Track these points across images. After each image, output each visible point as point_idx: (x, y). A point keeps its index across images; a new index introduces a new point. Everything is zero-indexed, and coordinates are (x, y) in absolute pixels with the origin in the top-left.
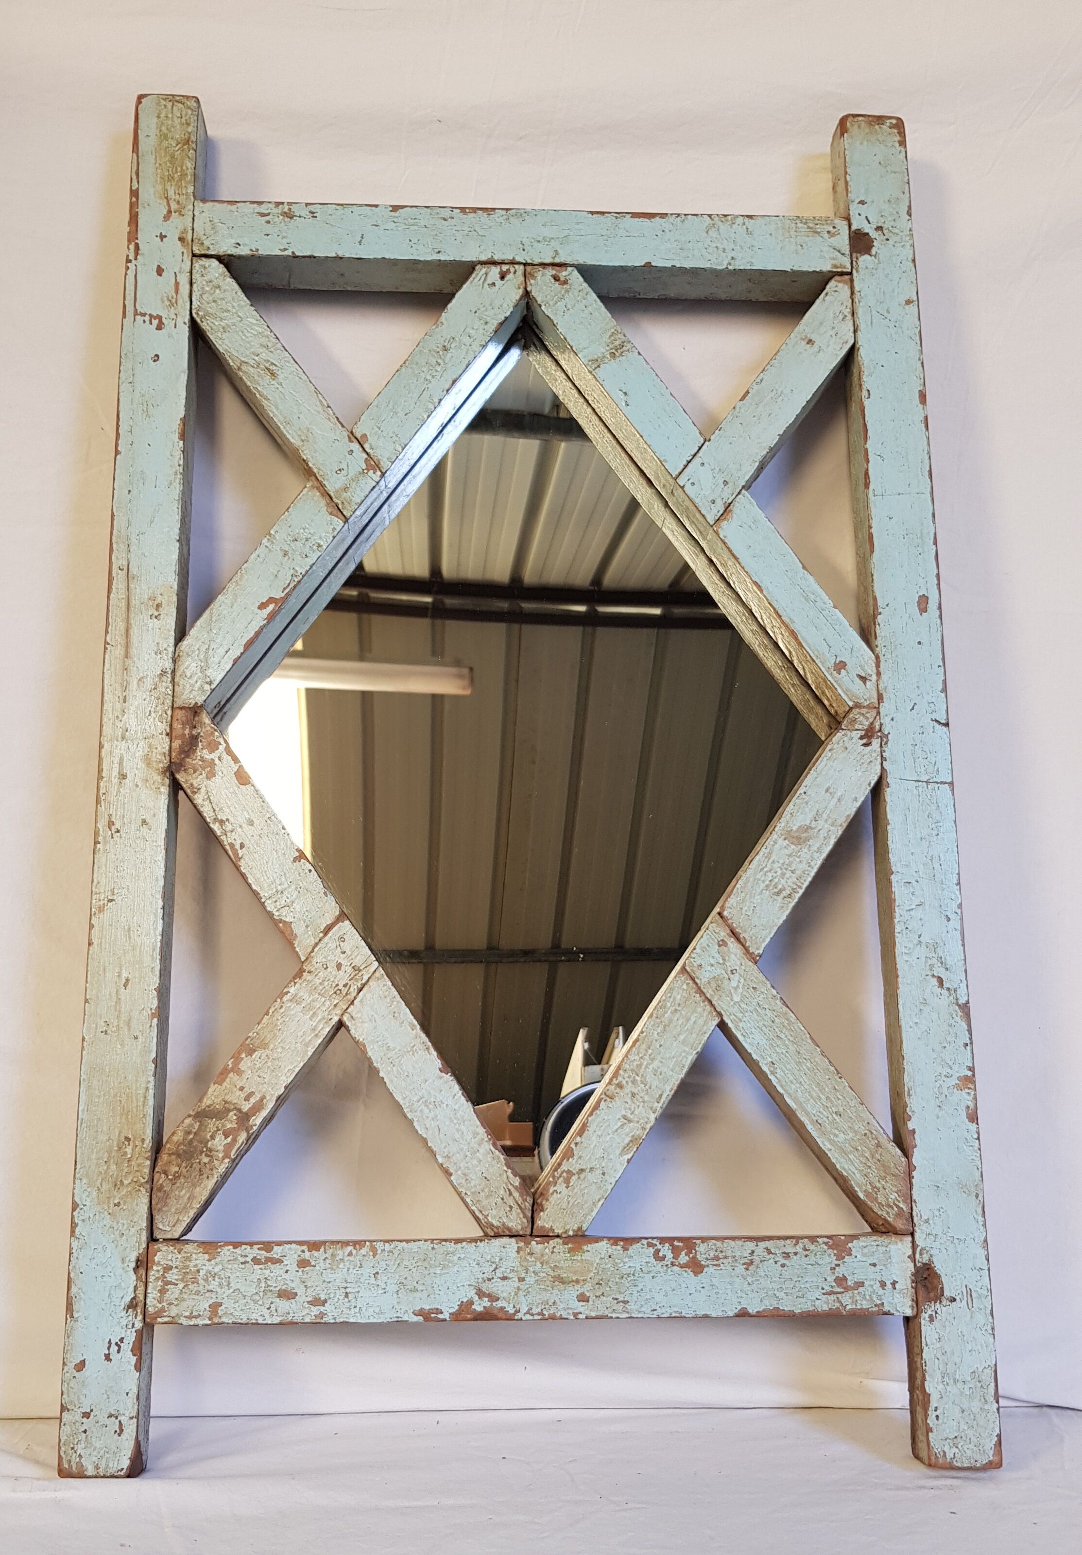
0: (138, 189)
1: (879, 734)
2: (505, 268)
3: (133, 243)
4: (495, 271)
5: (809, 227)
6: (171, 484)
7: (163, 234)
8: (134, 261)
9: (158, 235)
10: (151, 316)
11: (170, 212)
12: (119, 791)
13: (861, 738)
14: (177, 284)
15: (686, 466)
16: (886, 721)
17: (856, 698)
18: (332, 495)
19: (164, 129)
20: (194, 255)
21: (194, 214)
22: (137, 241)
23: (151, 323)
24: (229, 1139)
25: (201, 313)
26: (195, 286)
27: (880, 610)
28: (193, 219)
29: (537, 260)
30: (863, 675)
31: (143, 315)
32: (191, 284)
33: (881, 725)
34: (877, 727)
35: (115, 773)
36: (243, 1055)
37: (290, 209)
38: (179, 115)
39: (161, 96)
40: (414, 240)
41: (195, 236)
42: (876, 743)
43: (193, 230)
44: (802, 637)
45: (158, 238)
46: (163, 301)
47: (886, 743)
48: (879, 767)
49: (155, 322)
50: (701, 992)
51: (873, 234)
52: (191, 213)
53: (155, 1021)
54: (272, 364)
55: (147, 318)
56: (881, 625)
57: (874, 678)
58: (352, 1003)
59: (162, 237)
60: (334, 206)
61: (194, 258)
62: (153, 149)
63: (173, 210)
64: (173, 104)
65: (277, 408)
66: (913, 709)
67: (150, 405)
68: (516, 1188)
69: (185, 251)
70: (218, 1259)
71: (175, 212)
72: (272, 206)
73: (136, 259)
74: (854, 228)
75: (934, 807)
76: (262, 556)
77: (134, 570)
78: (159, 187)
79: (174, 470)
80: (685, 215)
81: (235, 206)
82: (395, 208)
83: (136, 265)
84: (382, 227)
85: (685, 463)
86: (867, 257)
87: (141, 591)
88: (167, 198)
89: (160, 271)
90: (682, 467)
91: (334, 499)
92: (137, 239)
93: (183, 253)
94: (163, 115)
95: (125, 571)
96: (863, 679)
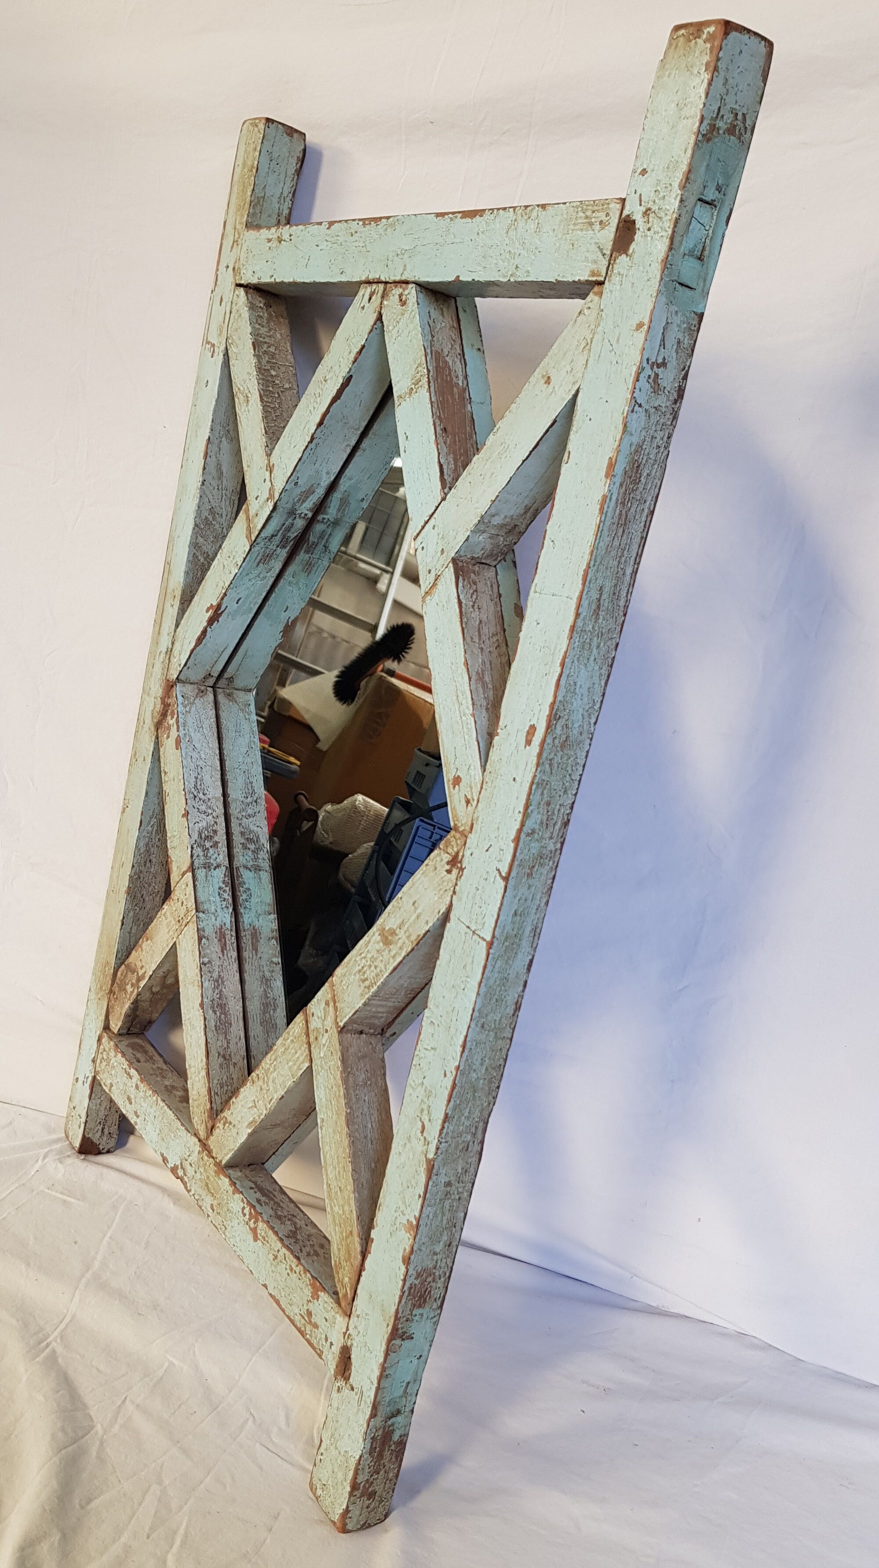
1: (459, 865)
5: (587, 217)
13: (448, 863)
15: (423, 527)
16: (467, 853)
17: (458, 820)
27: (499, 731)
30: (469, 797)
33: (463, 856)
34: (460, 857)
42: (455, 872)
44: (442, 740)
47: (460, 877)
48: (449, 899)
50: (308, 1035)
51: (640, 223)
56: (495, 748)
57: (475, 802)
66: (487, 850)
74: (626, 213)
75: (470, 961)
80: (498, 209)
85: (423, 523)
86: (624, 256)
90: (420, 528)
96: (468, 802)
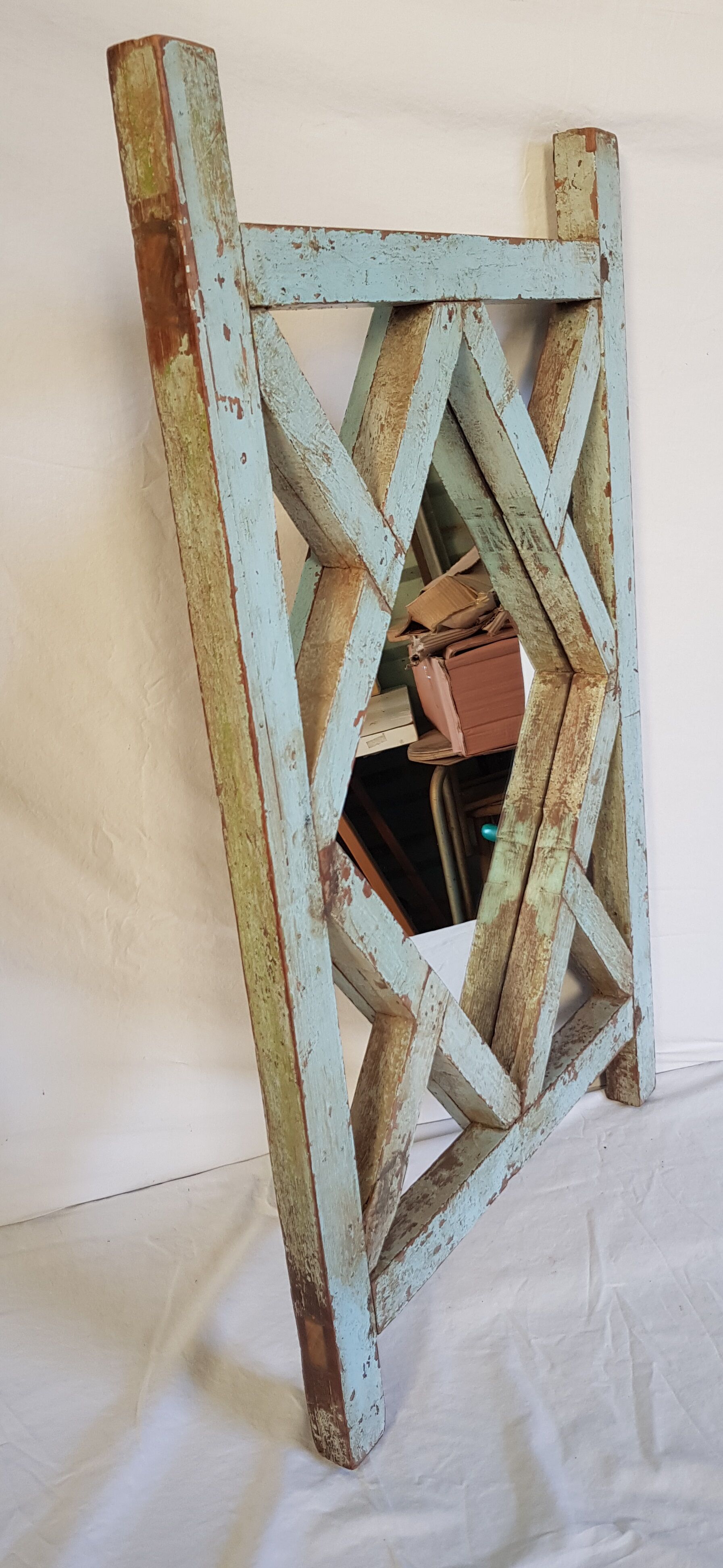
0: (186, 203)
2: (451, 305)
3: (197, 291)
4: (445, 309)
6: (280, 614)
7: (221, 277)
8: (202, 320)
9: (217, 278)
10: (230, 398)
11: (221, 242)
12: (298, 951)
14: (244, 350)
18: (380, 587)
19: (194, 102)
20: (252, 308)
21: (242, 245)
22: (200, 288)
23: (232, 411)
24: (399, 1177)
25: (268, 390)
26: (259, 351)
28: (243, 251)
29: (468, 297)
31: (223, 399)
32: (255, 349)
35: (293, 936)
36: (397, 1113)
37: (315, 237)
38: (204, 81)
39: (182, 44)
40: (399, 277)
41: (248, 280)
43: (245, 269)
45: (217, 282)
46: (237, 378)
49: (235, 407)
52: (239, 242)
53: (351, 1127)
54: (326, 446)
55: (227, 403)
58: (442, 1030)
59: (221, 281)
60: (344, 232)
61: (252, 311)
62: (190, 137)
63: (223, 239)
64: (196, 61)
65: (336, 500)
67: (250, 521)
68: (516, 1092)
69: (243, 301)
70: (406, 1260)
71: (226, 242)
72: (301, 232)
73: (204, 317)
76: (349, 670)
77: (271, 724)
78: (205, 202)
79: (280, 597)
81: (273, 234)
82: (385, 234)
83: (205, 326)
84: (377, 261)
87: (280, 746)
88: (215, 219)
89: (227, 333)
91: (382, 592)
92: (199, 284)
93: (242, 304)
94: (189, 79)
95: (265, 727)
